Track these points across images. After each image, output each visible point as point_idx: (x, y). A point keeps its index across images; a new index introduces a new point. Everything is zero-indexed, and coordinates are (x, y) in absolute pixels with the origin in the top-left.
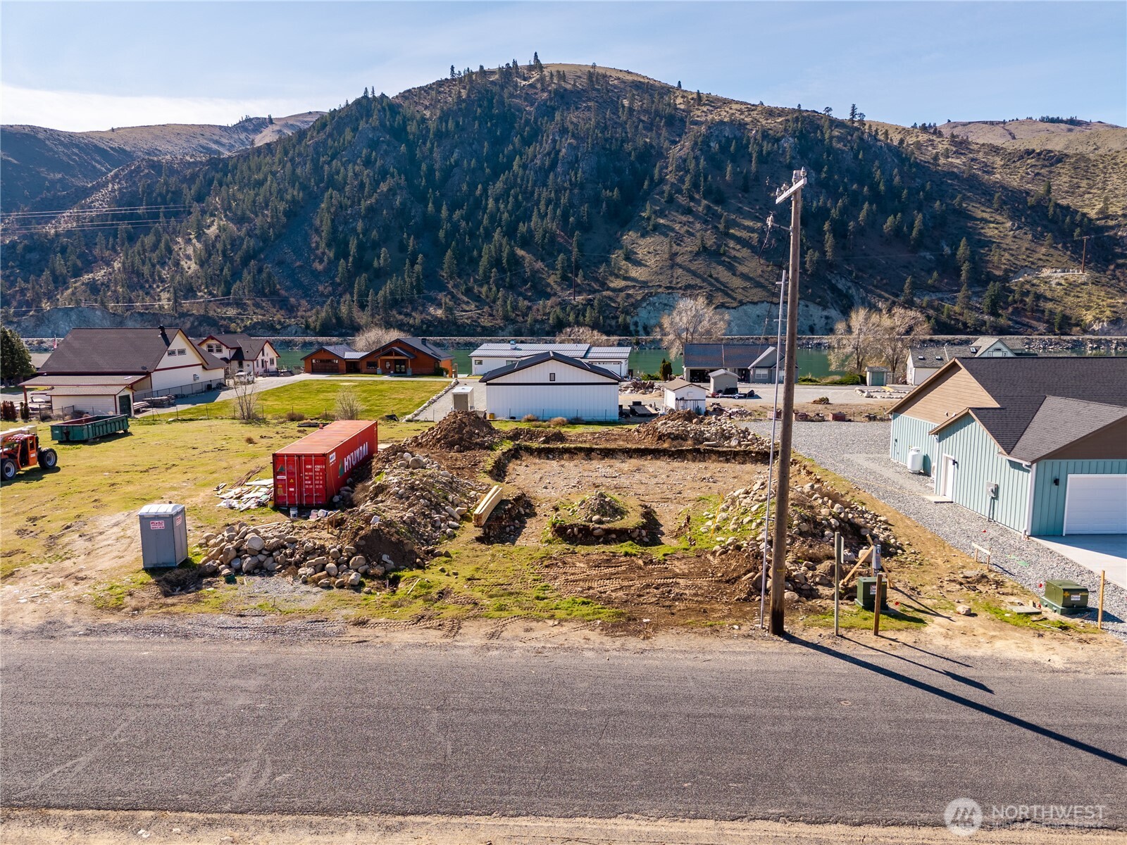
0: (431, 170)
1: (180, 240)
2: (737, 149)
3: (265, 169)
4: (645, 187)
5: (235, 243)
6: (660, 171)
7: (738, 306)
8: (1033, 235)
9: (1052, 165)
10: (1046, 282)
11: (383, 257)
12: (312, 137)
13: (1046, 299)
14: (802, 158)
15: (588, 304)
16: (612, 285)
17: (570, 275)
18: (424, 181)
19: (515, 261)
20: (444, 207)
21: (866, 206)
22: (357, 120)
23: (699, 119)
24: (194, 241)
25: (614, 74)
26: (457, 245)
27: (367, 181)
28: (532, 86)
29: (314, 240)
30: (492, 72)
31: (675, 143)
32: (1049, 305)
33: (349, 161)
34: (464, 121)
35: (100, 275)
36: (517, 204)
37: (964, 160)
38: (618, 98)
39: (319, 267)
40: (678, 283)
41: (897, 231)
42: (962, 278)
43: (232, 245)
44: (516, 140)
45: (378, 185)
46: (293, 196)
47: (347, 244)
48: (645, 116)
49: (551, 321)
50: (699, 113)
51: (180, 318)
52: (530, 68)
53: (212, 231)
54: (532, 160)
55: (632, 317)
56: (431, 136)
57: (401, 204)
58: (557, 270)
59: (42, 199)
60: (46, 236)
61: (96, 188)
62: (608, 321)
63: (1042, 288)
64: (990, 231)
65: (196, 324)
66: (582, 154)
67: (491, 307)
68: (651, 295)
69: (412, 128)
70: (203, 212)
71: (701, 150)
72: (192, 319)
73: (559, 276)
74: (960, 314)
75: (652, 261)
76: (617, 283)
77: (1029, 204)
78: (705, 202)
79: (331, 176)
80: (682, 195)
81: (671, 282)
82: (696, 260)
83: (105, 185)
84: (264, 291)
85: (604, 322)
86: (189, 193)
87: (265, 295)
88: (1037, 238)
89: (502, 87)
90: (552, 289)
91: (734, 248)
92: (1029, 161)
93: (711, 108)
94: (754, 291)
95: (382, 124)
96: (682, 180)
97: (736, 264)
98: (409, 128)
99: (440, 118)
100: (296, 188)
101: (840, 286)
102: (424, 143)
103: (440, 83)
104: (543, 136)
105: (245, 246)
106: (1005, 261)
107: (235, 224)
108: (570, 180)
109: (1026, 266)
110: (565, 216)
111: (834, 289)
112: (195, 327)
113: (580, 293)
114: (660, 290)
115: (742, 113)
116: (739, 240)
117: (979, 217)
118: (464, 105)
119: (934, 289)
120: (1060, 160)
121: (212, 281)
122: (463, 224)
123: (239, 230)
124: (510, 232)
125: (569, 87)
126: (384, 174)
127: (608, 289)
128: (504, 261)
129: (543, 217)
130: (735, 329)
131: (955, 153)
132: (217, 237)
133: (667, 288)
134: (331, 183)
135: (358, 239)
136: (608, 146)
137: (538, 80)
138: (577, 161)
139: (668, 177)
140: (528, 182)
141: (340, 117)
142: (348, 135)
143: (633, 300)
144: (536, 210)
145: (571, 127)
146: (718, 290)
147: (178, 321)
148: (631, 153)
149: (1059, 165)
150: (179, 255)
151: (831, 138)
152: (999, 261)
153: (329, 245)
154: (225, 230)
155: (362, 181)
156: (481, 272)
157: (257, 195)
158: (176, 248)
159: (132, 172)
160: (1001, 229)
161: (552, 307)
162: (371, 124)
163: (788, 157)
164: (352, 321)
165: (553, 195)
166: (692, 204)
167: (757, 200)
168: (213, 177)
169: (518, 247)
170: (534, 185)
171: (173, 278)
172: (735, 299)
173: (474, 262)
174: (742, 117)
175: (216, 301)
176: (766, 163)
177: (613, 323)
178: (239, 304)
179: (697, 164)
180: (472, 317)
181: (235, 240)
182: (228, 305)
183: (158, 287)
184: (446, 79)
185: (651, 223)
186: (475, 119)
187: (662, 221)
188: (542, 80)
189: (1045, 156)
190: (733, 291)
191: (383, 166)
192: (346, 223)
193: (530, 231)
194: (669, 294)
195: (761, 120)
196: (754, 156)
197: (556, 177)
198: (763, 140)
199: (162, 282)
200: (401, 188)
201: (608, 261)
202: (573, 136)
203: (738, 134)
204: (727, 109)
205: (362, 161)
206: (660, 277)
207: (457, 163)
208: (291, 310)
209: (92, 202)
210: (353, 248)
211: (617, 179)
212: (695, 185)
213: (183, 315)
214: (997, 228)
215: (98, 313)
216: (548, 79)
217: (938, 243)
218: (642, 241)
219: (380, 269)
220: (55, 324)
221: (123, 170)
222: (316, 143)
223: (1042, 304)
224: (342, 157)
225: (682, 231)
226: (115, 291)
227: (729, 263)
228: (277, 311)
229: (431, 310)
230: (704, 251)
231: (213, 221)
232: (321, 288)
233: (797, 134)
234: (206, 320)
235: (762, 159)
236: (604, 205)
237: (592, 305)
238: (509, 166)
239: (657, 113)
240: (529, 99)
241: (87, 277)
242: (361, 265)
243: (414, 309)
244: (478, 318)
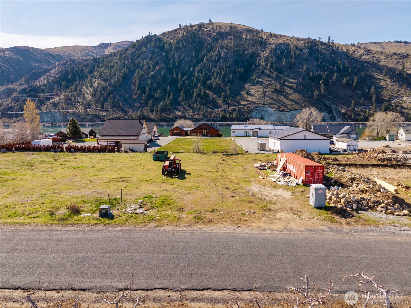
0: (174, 62)
1: (84, 87)
2: (287, 54)
3: (114, 61)
4: (253, 67)
5: (104, 88)
6: (258, 62)
7: (289, 111)
8: (399, 85)
9: (404, 58)
10: (405, 102)
11: (158, 94)
12: (130, 50)
13: (405, 109)
14: (311, 56)
15: (234, 110)
16: (242, 103)
17: (226, 100)
18: (172, 65)
19: (206, 95)
20: (180, 75)
21: (336, 74)
22: (146, 43)
23: (271, 42)
24: (89, 88)
25: (239, 26)
26: (185, 89)
27: (151, 66)
28: (209, 31)
29: (133, 87)
30: (194, 26)
31: (263, 51)
32: (406, 111)
33: (144, 59)
34: (185, 44)
35: (56, 100)
36: (206, 74)
37: (370, 57)
38: (241, 35)
39: (135, 97)
40: (267, 102)
41: (348, 83)
42: (373, 100)
43: (103, 89)
44: (205, 50)
45: (155, 67)
46: (125, 71)
47: (145, 89)
48: (251, 41)
49: (220, 117)
50: (271, 40)
51: (87, 115)
52: (208, 24)
53: (96, 84)
54: (211, 58)
55: (250, 115)
56: (174, 49)
57: (164, 74)
58: (222, 98)
59: (33, 73)
60: (36, 86)
61: (52, 69)
62: (241, 117)
63: (403, 104)
64: (382, 83)
65: (92, 117)
66: (229, 56)
67: (198, 112)
68: (257, 107)
69: (166, 46)
70: (92, 77)
71: (273, 54)
72: (91, 116)
73: (222, 100)
74: (373, 114)
75: (256, 94)
76: (244, 103)
77: (396, 73)
78: (275, 73)
79: (138, 64)
80: (267, 70)
81: (264, 102)
82: (273, 94)
83: (55, 68)
84: (116, 106)
85: (240, 117)
86: (87, 71)
87: (116, 107)
88: (401, 86)
89: (199, 31)
90: (220, 105)
91: (287, 90)
92: (395, 57)
93: (275, 38)
94: (295, 105)
95: (156, 45)
96: (267, 65)
97: (288, 96)
98: (165, 46)
99: (177, 43)
100: (126, 68)
101: (327, 104)
102: (171, 52)
103: (176, 30)
104: (214, 49)
105: (108, 90)
106: (388, 94)
107: (104, 82)
108: (225, 65)
109: (397, 96)
110: (224, 78)
111: (324, 104)
112: (92, 119)
113: (230, 106)
114: (260, 105)
115: (287, 40)
116: (289, 87)
117: (378, 78)
118: (185, 38)
119: (362, 105)
120: (406, 57)
121: (97, 102)
122: (187, 81)
123: (106, 84)
124: (204, 84)
125: (223, 31)
126: (157, 63)
127: (241, 105)
128: (202, 95)
129: (216, 78)
130: (289, 119)
131: (366, 54)
132: (98, 86)
133: (263, 104)
134: (138, 67)
135: (149, 87)
136: (238, 53)
137: (212, 29)
138: (227, 58)
139: (261, 64)
140: (210, 66)
141: (140, 43)
142: (144, 49)
143: (250, 109)
144: (213, 76)
145: (225, 46)
146: (282, 105)
147: (86, 117)
148: (247, 55)
149: (406, 58)
150: (84, 93)
151: (322, 49)
152: (386, 94)
153: (138, 89)
154: (100, 84)
155: (149, 66)
156: (194, 99)
157: (111, 71)
158: (83, 90)
159: (64, 63)
160: (387, 83)
161: (220, 111)
162: (152, 45)
163: (306, 56)
164: (148, 117)
165: (219, 70)
166: (271, 73)
167: (294, 72)
168: (95, 65)
169: (207, 89)
170: (212, 67)
171: (83, 101)
172: (288, 108)
173: (192, 95)
174: (287, 41)
175: (99, 109)
176: (297, 58)
177: (243, 117)
178: (107, 110)
179: (272, 59)
180: (191, 115)
181: (104, 87)
182: (103, 111)
183: (77, 104)
184: (178, 29)
185: (256, 80)
186: (189, 43)
187: (259, 80)
188: (213, 28)
189: (401, 55)
190: (287, 105)
191: (156, 60)
192: (144, 81)
193: (211, 83)
194: (264, 106)
195: (295, 42)
196: (293, 56)
197: (220, 64)
198: (296, 50)
199: (79, 103)
200: (163, 68)
201: (240, 95)
202: (226, 49)
203: (287, 48)
204: (282, 39)
205: (149, 58)
206: (260, 100)
207: (183, 59)
208: (126, 113)
209: (51, 74)
210: (147, 90)
211: (242, 65)
212: (272, 67)
214: (385, 82)
215: (58, 114)
216: (215, 28)
217: (363, 88)
218: (252, 87)
219: (157, 98)
220: (42, 118)
221: (61, 62)
222: (132, 52)
223: (403, 110)
224: (142, 57)
225: (267, 83)
226: (62, 106)
227: (285, 95)
228: (121, 113)
229: (177, 113)
230: (276, 91)
231: (96, 81)
232: (136, 105)
233: (309, 47)
234: (96, 116)
235: (296, 57)
236: (238, 74)
237: (235, 111)
238: (202, 60)
239: (256, 40)
240: (209, 36)
241: (51, 101)
242: (150, 96)
243: (171, 112)
244: (194, 115)
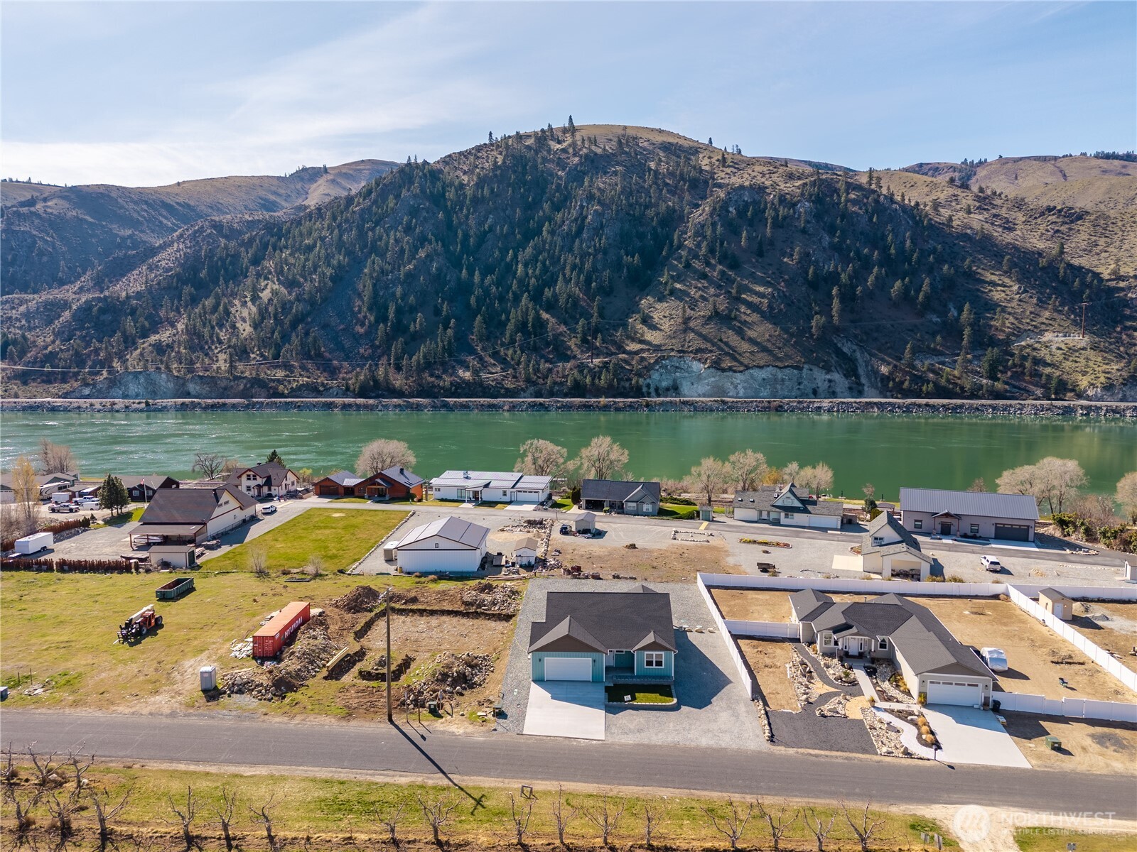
0: (466, 236)
1: (236, 302)
2: (755, 214)
3: (315, 235)
4: (664, 253)
5: (285, 306)
6: (680, 236)
7: (744, 370)
8: (1039, 299)
9: (1072, 222)
10: (1047, 347)
11: (419, 322)
12: (359, 204)
13: (1047, 364)
14: (818, 222)
15: (605, 367)
16: (628, 348)
17: (590, 338)
18: (459, 247)
19: (540, 325)
20: (477, 272)
21: (876, 270)
22: (400, 187)
23: (722, 181)
24: (249, 304)
25: (645, 135)
26: (487, 309)
27: (406, 247)
28: (564, 151)
29: (357, 304)
30: (528, 136)
31: (697, 206)
32: (1048, 370)
33: (391, 228)
34: (498, 187)
35: (164, 336)
36: (545, 269)
37: (987, 216)
38: (646, 161)
39: (361, 330)
40: (689, 347)
41: (905, 294)
42: (965, 342)
43: (283, 308)
44: (546, 206)
45: (417, 250)
46: (339, 261)
47: (387, 309)
48: (670, 179)
49: (569, 384)
50: (722, 175)
51: (234, 380)
52: (565, 130)
53: (265, 295)
54: (560, 226)
55: (645, 379)
56: (468, 202)
57: (437, 269)
58: (578, 333)
59: (114, 258)
60: (118, 298)
61: (163, 247)
62: (622, 383)
63: (1043, 353)
64: (997, 295)
65: (248, 386)
66: (607, 221)
67: (514, 369)
68: (663, 358)
69: (450, 195)
70: (258, 275)
71: (719, 215)
72: (244, 381)
73: (579, 339)
74: (959, 378)
75: (666, 326)
76: (633, 347)
77: (1040, 266)
78: (720, 267)
79: (374, 241)
80: (699, 260)
81: (683, 346)
82: (707, 324)
83: (171, 244)
84: (310, 354)
85: (618, 383)
86: (246, 258)
87: (310, 358)
88: (1042, 303)
89: (537, 152)
90: (572, 351)
91: (744, 313)
92: (1050, 218)
93: (735, 170)
94: (761, 355)
95: (423, 191)
96: (699, 246)
97: (745, 329)
98: (447, 194)
99: (477, 184)
100: (342, 253)
101: (845, 350)
102: (461, 209)
103: (479, 148)
104: (571, 203)
105: (294, 311)
106: (1009, 325)
107: (286, 288)
108: (595, 246)
109: (1029, 330)
110: (588, 281)
111: (839, 352)
112: (248, 389)
113: (598, 356)
114: (672, 354)
115: (763, 175)
116: (750, 305)
117: (988, 280)
118: (498, 172)
119: (936, 353)
120: (1080, 217)
121: (263, 343)
122: (494, 289)
123: (290, 293)
124: (536, 297)
125: (599, 151)
126: (423, 240)
127: (625, 352)
128: (530, 325)
129: (568, 281)
130: (742, 392)
131: (978, 208)
132: (270, 300)
133: (679, 352)
134: (374, 249)
135: (396, 303)
136: (632, 212)
137: (570, 145)
138: (602, 227)
139: (687, 242)
140: (556, 246)
141: (384, 185)
142: (391, 202)
143: (647, 363)
144: (561, 276)
145: (598, 194)
146: (727, 354)
147: (232, 383)
148: (653, 218)
149: (1079, 222)
150: (235, 317)
151: (847, 201)
152: (1002, 324)
153: (370, 309)
154: (277, 294)
155: (402, 247)
156: (508, 335)
157: (307, 260)
158: (233, 310)
159: (195, 232)
160: (1008, 293)
161: (571, 369)
162: (412, 192)
163: (802, 222)
164: (387, 383)
165: (578, 260)
166: (707, 269)
167: (770, 265)
168: (269, 241)
169: (543, 310)
170: (561, 250)
171: (229, 340)
172: (741, 363)
173: (503, 325)
174: (763, 180)
175: (266, 364)
176: (782, 227)
177: (627, 385)
178: (287, 366)
179: (714, 231)
180: (497, 379)
181: (286, 304)
182: (277, 367)
183: (216, 348)
184: (485, 144)
185: (668, 288)
186: (509, 185)
187: (678, 286)
188: (574, 144)
189: (1066, 213)
190: (740, 354)
191: (422, 232)
192: (387, 288)
193: (555, 296)
194: (680, 357)
195: (780, 184)
196: (769, 221)
197: (581, 243)
198: (779, 206)
199: (220, 344)
200: (438, 255)
201: (625, 325)
202: (599, 203)
203: (757, 197)
204: (750, 172)
205: (403, 228)
206: (673, 341)
207: (491, 229)
208: (333, 372)
209: (159, 261)
210: (391, 314)
211: (639, 244)
212: (712, 251)
213: (237, 378)
214: (1004, 291)
215: (164, 376)
216: (579, 143)
217: (945, 306)
218: (659, 306)
219: (416, 332)
220: (125, 386)
221: (187, 229)
222: (362, 210)
223: (1041, 369)
224: (385, 223)
225: (697, 296)
226: (179, 352)
227: (739, 327)
228: (321, 373)
229: (461, 373)
230: (716, 316)
231: (267, 285)
232: (362, 351)
233: (813, 198)
234: (258, 383)
235: (777, 224)
236: (625, 270)
237: (607, 368)
238: (539, 233)
239: (682, 178)
240: (561, 164)
241: (153, 338)
242: (399, 329)
243: (445, 372)
244: (503, 380)
